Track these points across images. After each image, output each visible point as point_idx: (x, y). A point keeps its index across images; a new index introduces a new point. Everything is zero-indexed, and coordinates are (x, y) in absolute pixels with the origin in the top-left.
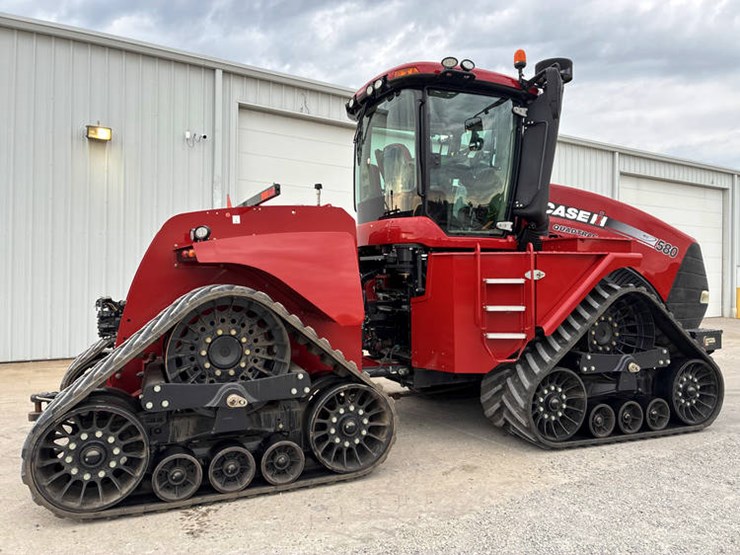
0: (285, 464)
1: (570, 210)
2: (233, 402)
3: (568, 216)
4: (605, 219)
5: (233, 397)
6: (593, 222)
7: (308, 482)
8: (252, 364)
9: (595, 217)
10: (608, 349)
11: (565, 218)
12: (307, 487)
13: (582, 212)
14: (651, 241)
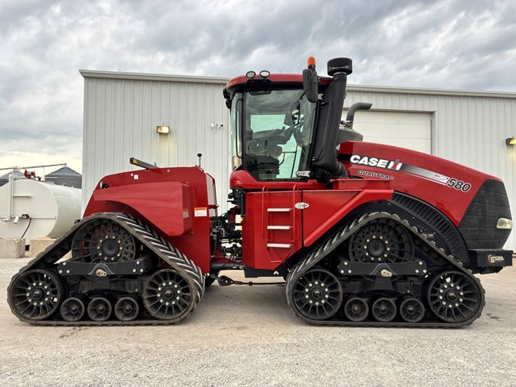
0: (129, 310)
1: (372, 160)
2: (99, 274)
3: (370, 164)
4: (400, 165)
5: (100, 270)
6: (390, 167)
7: (141, 322)
8: (124, 255)
9: (392, 164)
10: (380, 259)
11: (368, 165)
12: (140, 325)
13: (381, 161)
14: (443, 179)
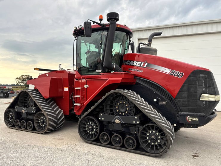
0: (31, 126)
1: (134, 62)
2: (23, 111)
4: (147, 64)
6: (141, 66)
9: (143, 63)
11: (133, 65)
13: (138, 62)
14: (167, 71)
